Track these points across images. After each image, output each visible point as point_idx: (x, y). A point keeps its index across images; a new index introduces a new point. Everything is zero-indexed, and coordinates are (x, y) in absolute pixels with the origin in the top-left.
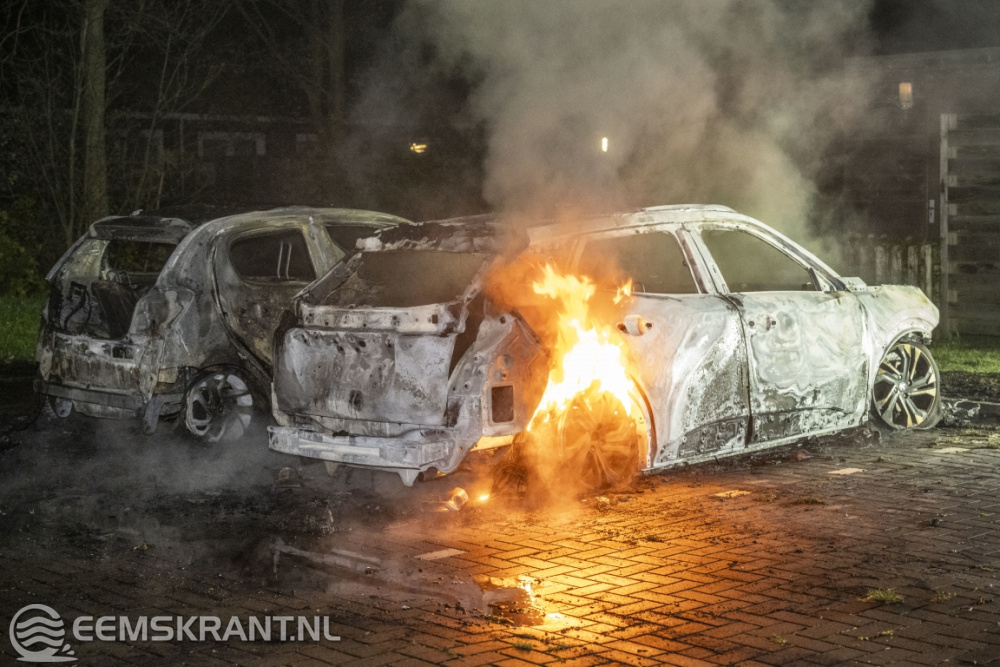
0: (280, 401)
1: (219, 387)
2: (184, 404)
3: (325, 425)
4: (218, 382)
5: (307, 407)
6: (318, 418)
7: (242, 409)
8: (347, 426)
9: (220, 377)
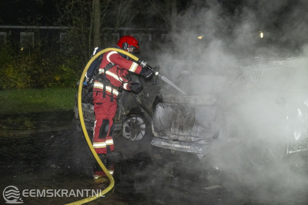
0: (155, 128)
1: (134, 122)
2: (122, 127)
3: (170, 137)
4: (134, 120)
5: (164, 130)
6: (168, 134)
7: (142, 129)
8: (178, 137)
9: (134, 118)
